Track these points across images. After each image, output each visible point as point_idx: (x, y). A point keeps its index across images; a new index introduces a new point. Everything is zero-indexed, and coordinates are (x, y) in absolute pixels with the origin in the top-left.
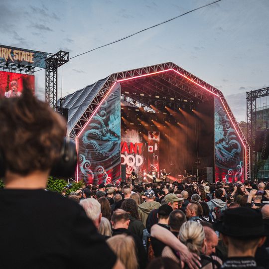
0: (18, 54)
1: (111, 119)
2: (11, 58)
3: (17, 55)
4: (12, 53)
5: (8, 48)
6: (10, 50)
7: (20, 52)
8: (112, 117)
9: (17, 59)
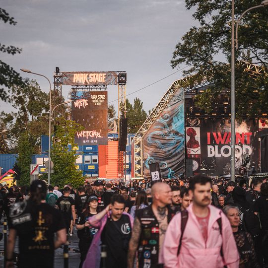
0: (93, 76)
1: (174, 121)
2: (87, 81)
3: (92, 78)
4: (88, 76)
5: (86, 73)
6: (87, 75)
7: (94, 75)
8: (175, 119)
9: (92, 81)
